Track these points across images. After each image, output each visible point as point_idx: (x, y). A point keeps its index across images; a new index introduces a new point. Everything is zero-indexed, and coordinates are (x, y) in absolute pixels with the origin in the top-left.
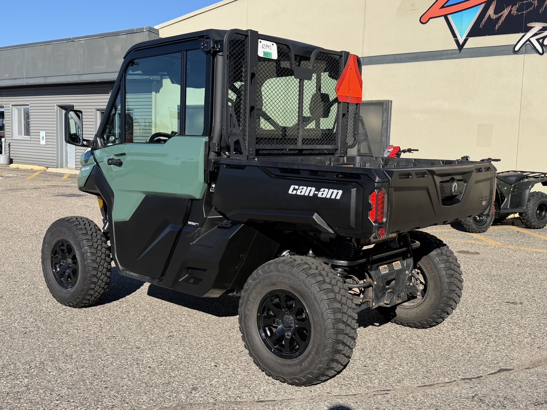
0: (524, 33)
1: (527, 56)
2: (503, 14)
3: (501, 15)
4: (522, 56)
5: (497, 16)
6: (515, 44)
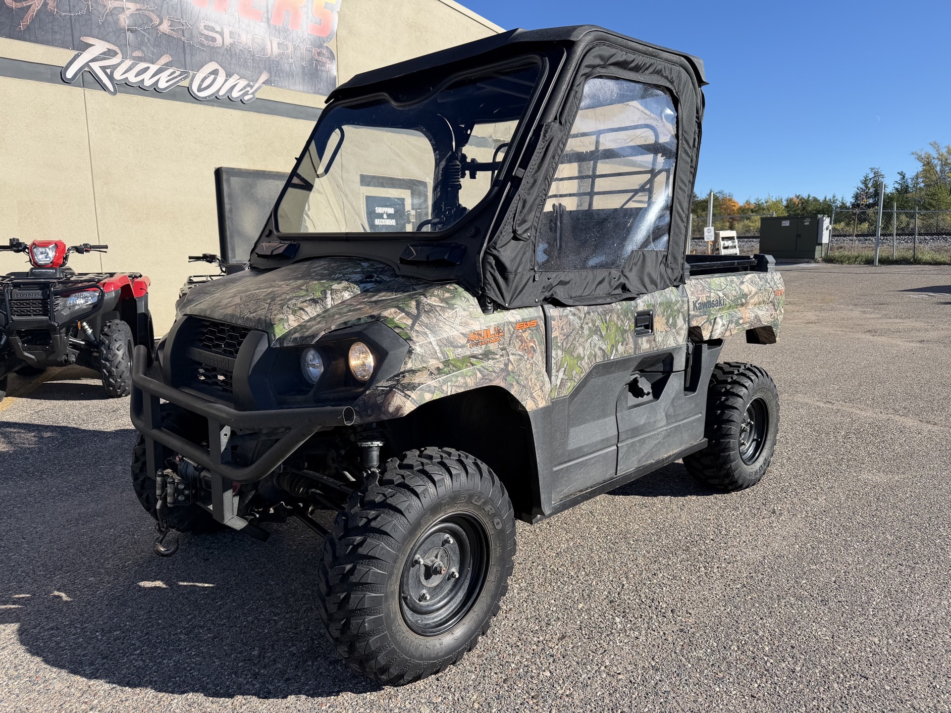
0: (77, 50)
1: (88, 92)
2: (30, 6)
3: (27, 6)
4: (80, 90)
5: (19, 5)
6: (64, 66)
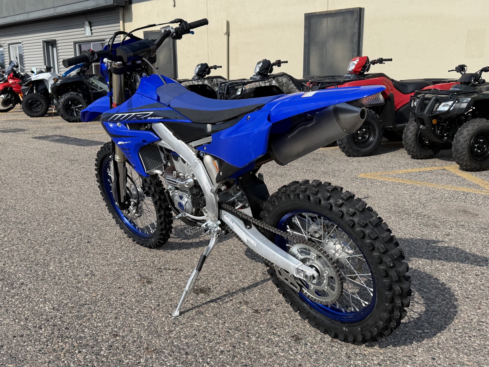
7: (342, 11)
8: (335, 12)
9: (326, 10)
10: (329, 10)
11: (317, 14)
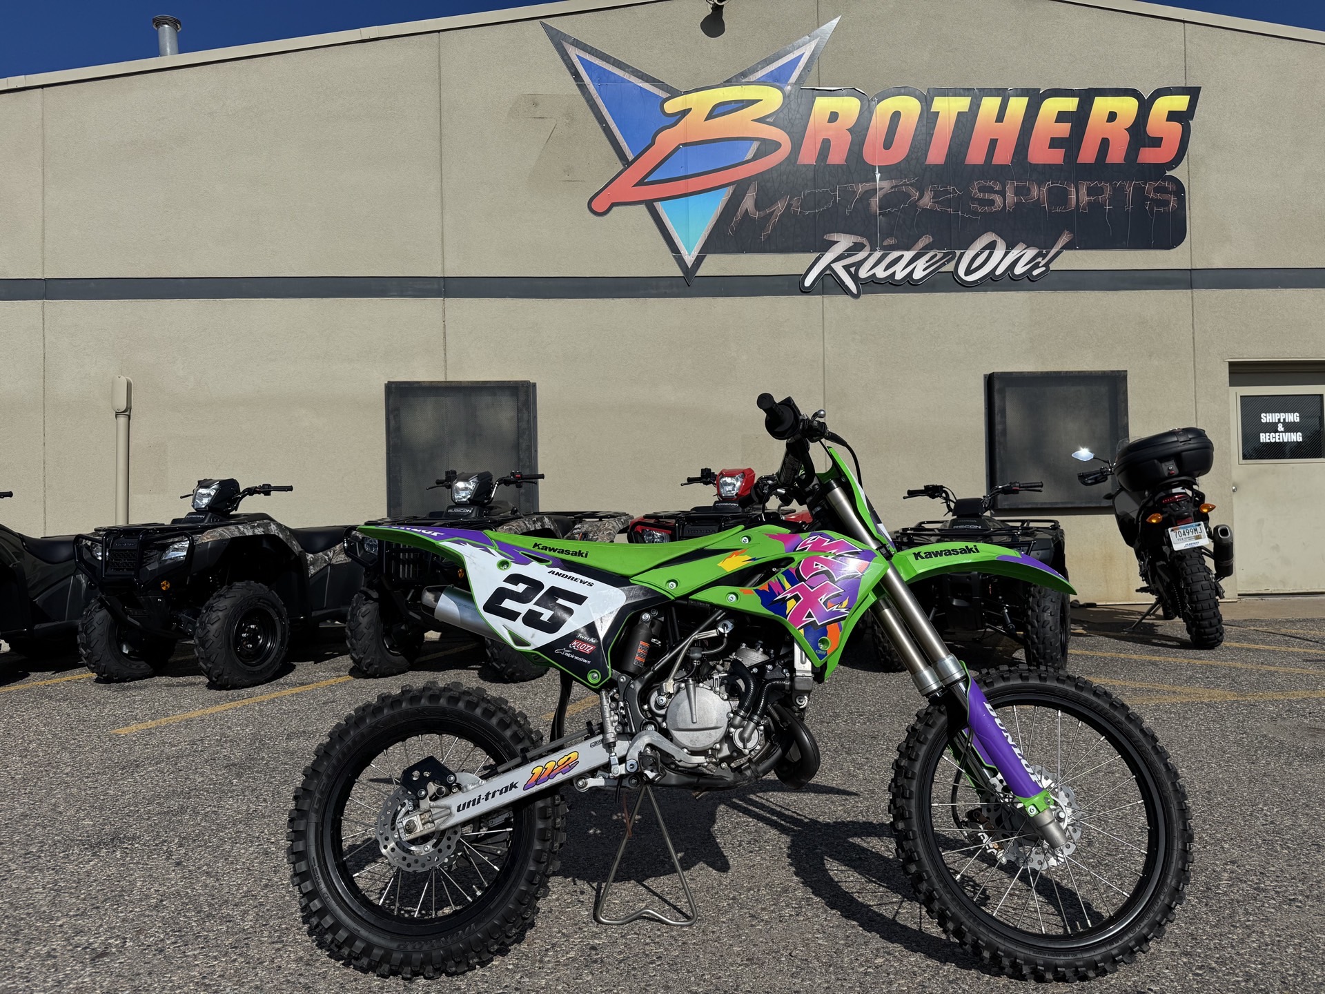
0: (819, 251)
1: (827, 299)
2: (774, 211)
3: (769, 212)
4: (817, 299)
5: (762, 213)
6: (803, 272)
7: (488, 385)
8: (470, 385)
9: (442, 379)
10: (449, 379)
11: (424, 385)
